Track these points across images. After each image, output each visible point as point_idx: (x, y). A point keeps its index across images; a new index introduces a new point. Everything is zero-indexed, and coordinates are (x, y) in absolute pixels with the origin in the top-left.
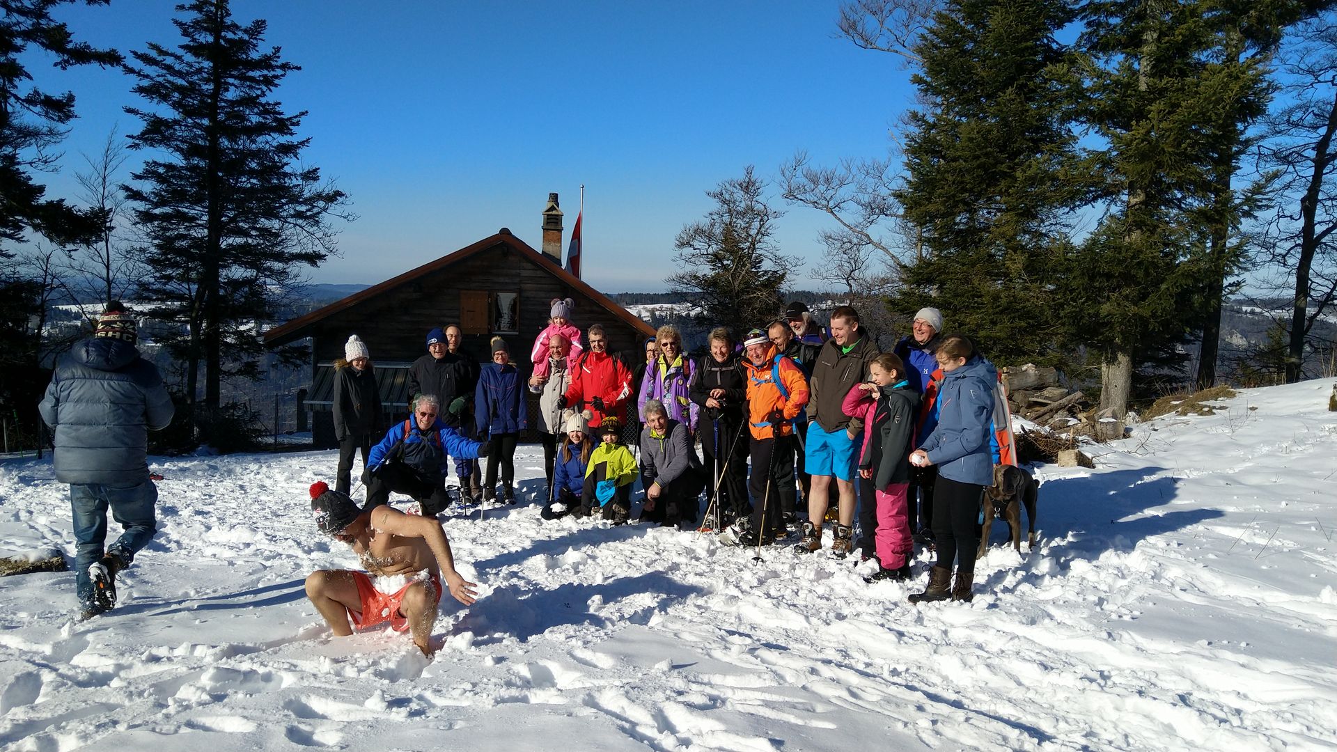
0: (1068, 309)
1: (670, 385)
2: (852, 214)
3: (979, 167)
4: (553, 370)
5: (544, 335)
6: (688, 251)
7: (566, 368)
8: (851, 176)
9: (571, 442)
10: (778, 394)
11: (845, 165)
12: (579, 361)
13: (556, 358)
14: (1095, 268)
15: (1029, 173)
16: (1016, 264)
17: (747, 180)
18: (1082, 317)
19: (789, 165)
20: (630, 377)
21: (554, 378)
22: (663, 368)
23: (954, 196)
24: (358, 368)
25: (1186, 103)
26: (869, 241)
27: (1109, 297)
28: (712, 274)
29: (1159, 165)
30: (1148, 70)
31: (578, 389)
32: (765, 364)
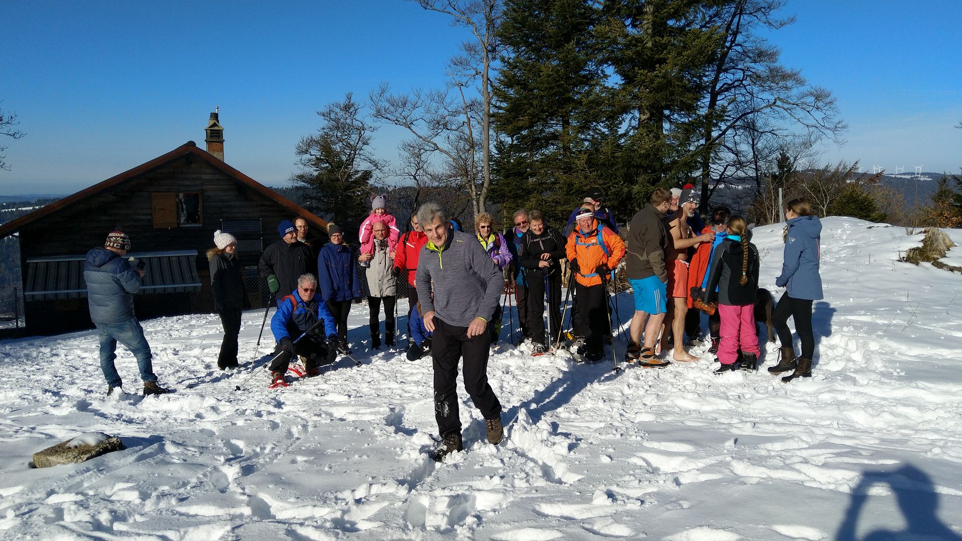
4: (377, 248)
5: (367, 222)
6: (306, 157)
8: (420, 102)
10: (603, 253)
13: (380, 239)
14: (631, 162)
15: (590, 98)
16: (581, 160)
17: (347, 103)
18: (622, 195)
19: (376, 93)
21: (379, 255)
25: (685, 53)
26: (436, 148)
27: (637, 180)
28: (316, 174)
29: (672, 94)
30: (650, 31)
31: (403, 262)
32: (593, 232)
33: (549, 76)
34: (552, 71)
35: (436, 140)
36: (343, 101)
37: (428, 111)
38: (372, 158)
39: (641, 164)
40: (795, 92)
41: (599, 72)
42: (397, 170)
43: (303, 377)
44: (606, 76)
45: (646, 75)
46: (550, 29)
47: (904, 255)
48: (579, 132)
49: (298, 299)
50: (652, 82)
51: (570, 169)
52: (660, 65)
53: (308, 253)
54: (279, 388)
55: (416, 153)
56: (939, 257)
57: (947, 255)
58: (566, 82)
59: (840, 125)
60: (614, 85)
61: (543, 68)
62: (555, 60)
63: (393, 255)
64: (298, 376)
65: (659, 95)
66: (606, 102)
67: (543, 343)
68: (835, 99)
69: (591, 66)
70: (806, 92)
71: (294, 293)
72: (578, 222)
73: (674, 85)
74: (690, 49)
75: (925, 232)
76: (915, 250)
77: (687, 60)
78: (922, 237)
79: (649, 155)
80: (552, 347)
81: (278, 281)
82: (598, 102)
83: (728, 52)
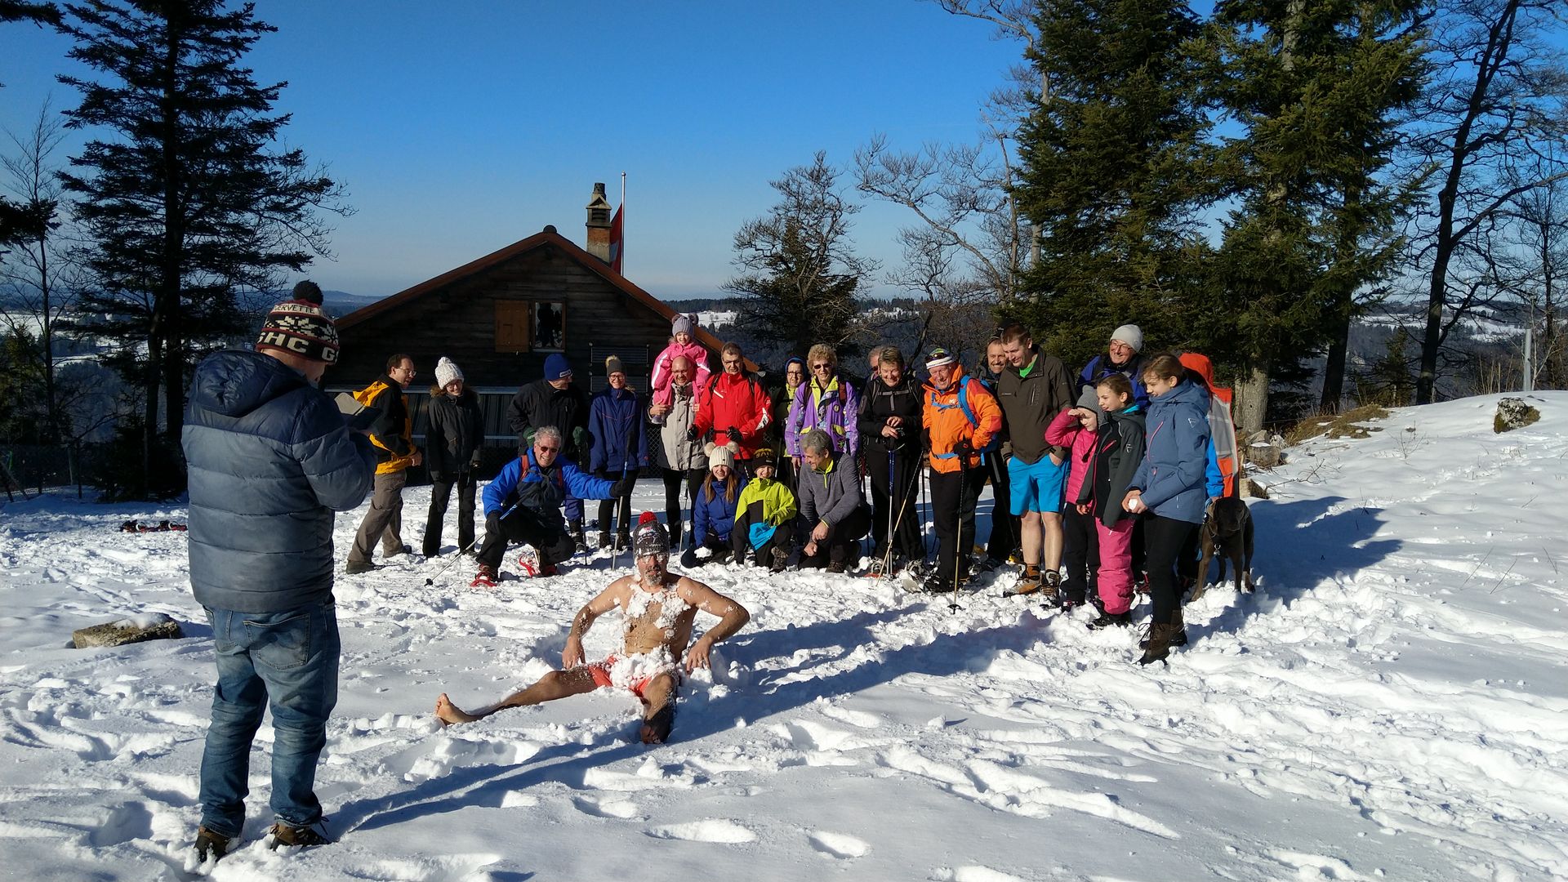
0: (1203, 320)
1: (825, 412)
2: (937, 208)
3: (1104, 157)
4: (677, 397)
5: (664, 356)
6: (749, 252)
7: (691, 395)
8: (936, 165)
9: (714, 479)
10: (965, 421)
11: (929, 149)
12: (708, 384)
13: (681, 383)
14: (1234, 273)
15: (1163, 165)
16: (1147, 270)
17: (817, 167)
18: (1218, 329)
19: (865, 150)
20: (769, 402)
21: (679, 407)
22: (816, 392)
23: (1077, 189)
24: (455, 394)
26: (958, 241)
27: (1248, 306)
29: (1312, 157)
30: (1292, 46)
31: (708, 417)
32: (951, 387)
33: (1097, 126)
34: (1104, 118)
35: (959, 228)
36: (810, 164)
37: (948, 179)
38: (852, 256)
39: (1251, 276)
41: (1197, 117)
42: (899, 275)
44: (1209, 125)
46: (1112, 44)
49: (532, 460)
51: (1134, 281)
52: (1289, 105)
60: (1224, 140)
61: (1089, 113)
63: (698, 407)
69: (1185, 107)
73: (1317, 143)
79: (1268, 260)
83: (1491, 74)
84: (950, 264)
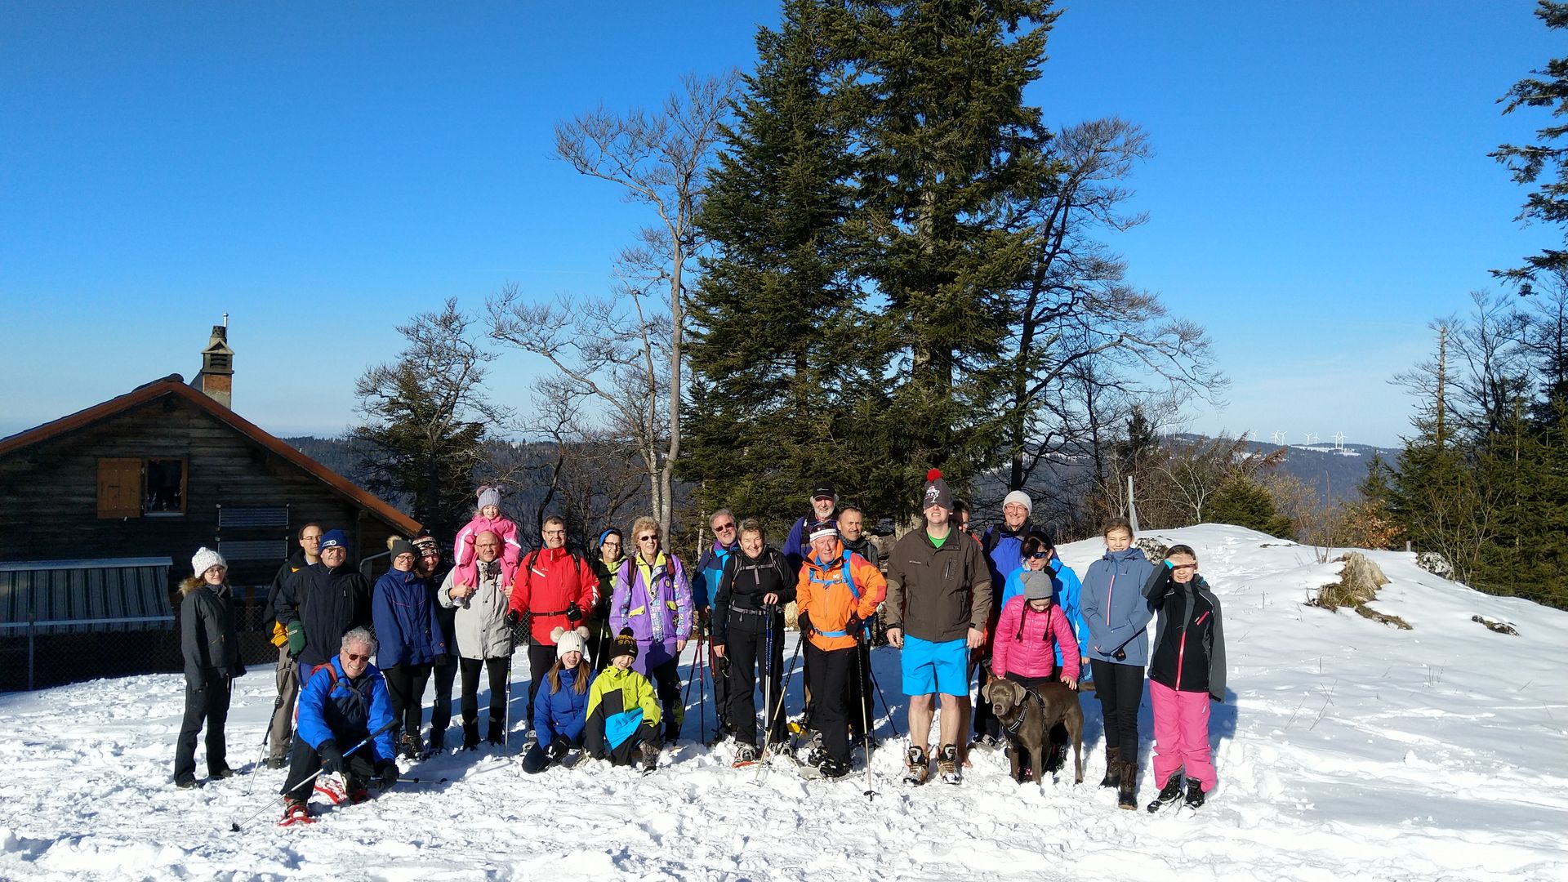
0: (874, 471)
1: (658, 588)
5: (467, 530)
6: (373, 399)
8: (569, 316)
10: (851, 597)
11: (563, 301)
12: (523, 562)
13: (486, 559)
14: (901, 430)
15: (837, 329)
16: (823, 426)
17: (449, 314)
18: (889, 481)
19: (497, 299)
25: (981, 268)
26: (593, 389)
27: (910, 458)
28: (388, 425)
29: (963, 328)
30: (930, 230)
31: (525, 599)
32: (837, 562)
33: (775, 291)
34: (780, 282)
35: (593, 377)
36: (440, 311)
37: (583, 331)
38: (486, 403)
39: (916, 433)
40: (1151, 325)
41: (853, 288)
42: (526, 420)
43: (341, 804)
44: (863, 295)
45: (922, 299)
46: (778, 219)
47: (1314, 595)
48: (820, 380)
49: (339, 671)
50: (933, 308)
51: (808, 436)
52: (945, 284)
53: (361, 586)
54: (296, 826)
55: (560, 395)
56: (1365, 600)
57: (1377, 597)
58: (801, 302)
59: (1217, 379)
60: (876, 309)
61: (766, 280)
62: (785, 266)
63: (509, 589)
64: (332, 801)
65: (943, 329)
66: (864, 335)
67: (753, 744)
68: (1210, 340)
69: (841, 279)
70: (1166, 327)
71: (334, 660)
72: (813, 544)
73: (966, 316)
74: (990, 262)
75: (1344, 559)
76: (1330, 587)
77: (986, 278)
78: (1340, 566)
79: (929, 419)
80: (769, 750)
81: (305, 634)
82: (848, 335)
83: (1048, 262)
84: (580, 411)
